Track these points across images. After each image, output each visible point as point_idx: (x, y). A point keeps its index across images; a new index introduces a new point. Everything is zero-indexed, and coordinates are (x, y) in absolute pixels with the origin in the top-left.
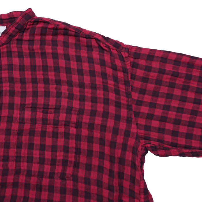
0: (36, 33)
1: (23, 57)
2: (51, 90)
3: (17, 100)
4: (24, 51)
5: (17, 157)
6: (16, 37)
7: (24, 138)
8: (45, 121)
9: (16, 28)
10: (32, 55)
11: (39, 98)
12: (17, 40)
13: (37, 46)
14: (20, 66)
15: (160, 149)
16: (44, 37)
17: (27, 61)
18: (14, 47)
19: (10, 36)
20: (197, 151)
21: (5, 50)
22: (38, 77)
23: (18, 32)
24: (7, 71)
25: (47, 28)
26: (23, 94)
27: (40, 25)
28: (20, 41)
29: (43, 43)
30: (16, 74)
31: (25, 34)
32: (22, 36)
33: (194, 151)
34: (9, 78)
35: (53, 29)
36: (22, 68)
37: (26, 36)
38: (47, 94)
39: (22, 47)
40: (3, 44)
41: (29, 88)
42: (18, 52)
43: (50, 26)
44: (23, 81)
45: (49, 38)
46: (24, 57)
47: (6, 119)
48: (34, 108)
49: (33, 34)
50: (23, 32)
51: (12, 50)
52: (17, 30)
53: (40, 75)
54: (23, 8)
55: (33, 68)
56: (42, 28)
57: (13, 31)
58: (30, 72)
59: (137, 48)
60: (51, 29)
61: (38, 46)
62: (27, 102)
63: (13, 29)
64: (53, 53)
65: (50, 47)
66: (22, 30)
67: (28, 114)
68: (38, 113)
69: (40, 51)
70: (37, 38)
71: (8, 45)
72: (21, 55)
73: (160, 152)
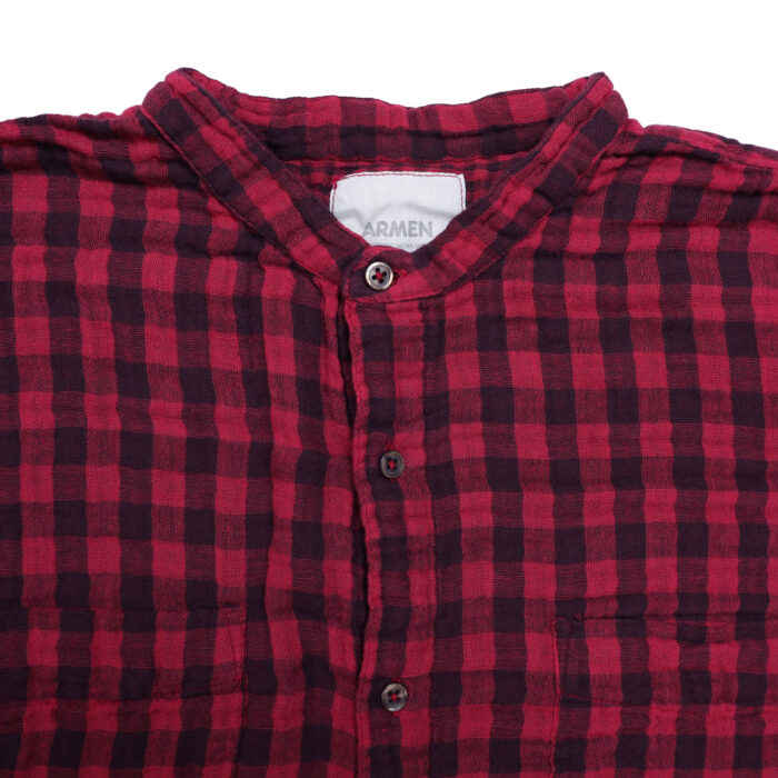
0: (640, 216)
1: (569, 350)
2: (712, 518)
3: (540, 580)
4: (573, 315)
6: (535, 241)
8: (695, 686)
9: (538, 191)
10: (615, 335)
11: (651, 563)
12: (539, 254)
13: (643, 290)
14: (549, 393)
16: (675, 235)
17: (589, 369)
18: (519, 295)
19: (502, 233)
21: (471, 311)
22: (647, 450)
24: (478, 427)
25: (701, 188)
26: (570, 547)
27: (666, 173)
29: (674, 266)
30: (531, 443)
31: (577, 219)
32: (564, 233)
34: (490, 461)
35: (739, 193)
36: (560, 409)
37: (585, 235)
38: (693, 541)
39: (562, 297)
40: (463, 278)
41: (599, 507)
42: (541, 321)
44: (565, 478)
45: (704, 238)
46: (573, 345)
48: (631, 616)
49: (618, 219)
50: (569, 211)
51: (510, 310)
52: (543, 203)
53: (656, 439)
55: (623, 405)
56: (678, 187)
57: (524, 208)
58: (604, 430)
60: (723, 193)
61: (654, 289)
62: (593, 589)
63: (524, 195)
64: (731, 328)
65: (717, 290)
66: (560, 199)
67: (604, 655)
68: (655, 645)
69: (657, 314)
70: (645, 240)
71: (487, 285)
72: (553, 337)
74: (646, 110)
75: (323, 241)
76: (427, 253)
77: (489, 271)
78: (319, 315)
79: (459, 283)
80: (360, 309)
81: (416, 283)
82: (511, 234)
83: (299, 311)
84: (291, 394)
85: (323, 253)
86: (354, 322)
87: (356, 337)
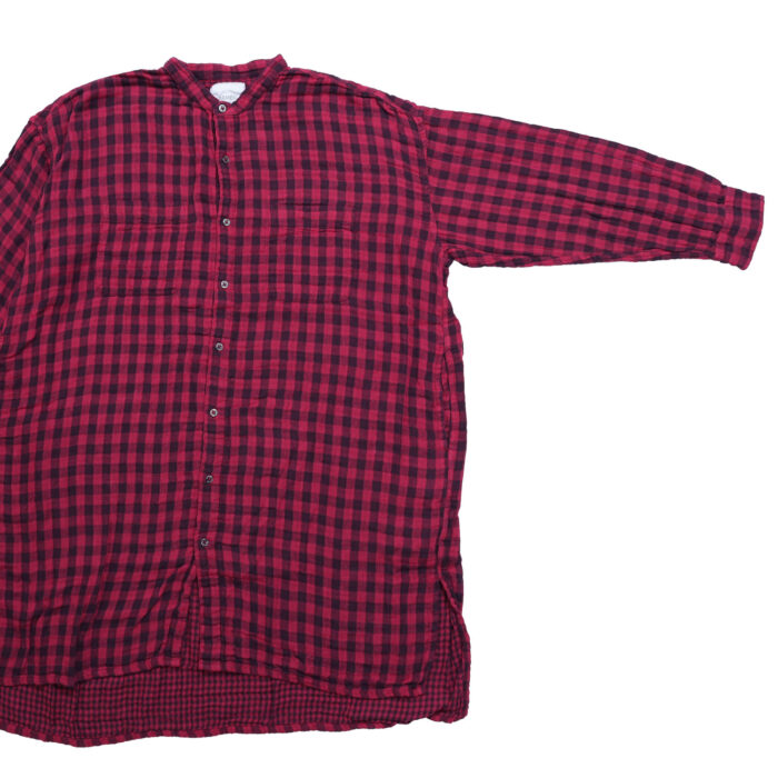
0: (290, 92)
1: (272, 130)
2: (313, 178)
3: (266, 194)
4: (273, 120)
5: (270, 276)
6: (263, 99)
7: (278, 247)
8: (307, 222)
9: (263, 85)
10: (285, 126)
11: (296, 190)
12: (264, 103)
13: (292, 112)
14: (268, 143)
15: (469, 255)
16: (301, 98)
17: (278, 135)
18: (259, 114)
19: (254, 96)
20: (522, 257)
21: (246, 119)
22: (294, 158)
23: (263, 92)
24: (249, 151)
25: (306, 84)
26: (274, 186)
27: (297, 80)
28: (267, 104)
29: (300, 106)
30: (263, 156)
31: (274, 93)
32: (270, 96)
33: (517, 257)
34: (252, 161)
35: (316, 85)
36: (270, 146)
37: (276, 97)
38: (308, 184)
39: (270, 114)
41: (282, 175)
42: (265, 122)
43: (311, 81)
44: (272, 166)
45: (309, 99)
46: (274, 128)
47: (251, 222)
48: (290, 204)
49: (285, 94)
50: (271, 91)
51: (257, 119)
52: (264, 88)
53: (297, 155)
54: (269, 55)
55: (287, 145)
56: (300, 83)
57: (259, 90)
58: (282, 152)
59: (436, 111)
60: (311, 85)
61: (295, 111)
62: (280, 196)
63: (258, 86)
64: (315, 122)
65: (311, 112)
66: (269, 87)
67: (283, 213)
68: (297, 212)
69: (296, 119)
70: (292, 99)
71: (250, 112)
72: (268, 126)
73: (469, 259)
74: (292, 64)
75: (209, 100)
76: (235, 103)
77: (250, 108)
78: (207, 121)
79: (243, 111)
80: (218, 117)
81: (232, 110)
82: (256, 97)
83: (202, 119)
84: (200, 140)
85: (208, 103)
86: (216, 120)
87: (216, 124)
